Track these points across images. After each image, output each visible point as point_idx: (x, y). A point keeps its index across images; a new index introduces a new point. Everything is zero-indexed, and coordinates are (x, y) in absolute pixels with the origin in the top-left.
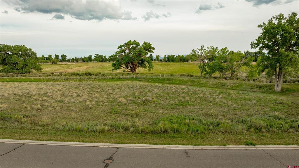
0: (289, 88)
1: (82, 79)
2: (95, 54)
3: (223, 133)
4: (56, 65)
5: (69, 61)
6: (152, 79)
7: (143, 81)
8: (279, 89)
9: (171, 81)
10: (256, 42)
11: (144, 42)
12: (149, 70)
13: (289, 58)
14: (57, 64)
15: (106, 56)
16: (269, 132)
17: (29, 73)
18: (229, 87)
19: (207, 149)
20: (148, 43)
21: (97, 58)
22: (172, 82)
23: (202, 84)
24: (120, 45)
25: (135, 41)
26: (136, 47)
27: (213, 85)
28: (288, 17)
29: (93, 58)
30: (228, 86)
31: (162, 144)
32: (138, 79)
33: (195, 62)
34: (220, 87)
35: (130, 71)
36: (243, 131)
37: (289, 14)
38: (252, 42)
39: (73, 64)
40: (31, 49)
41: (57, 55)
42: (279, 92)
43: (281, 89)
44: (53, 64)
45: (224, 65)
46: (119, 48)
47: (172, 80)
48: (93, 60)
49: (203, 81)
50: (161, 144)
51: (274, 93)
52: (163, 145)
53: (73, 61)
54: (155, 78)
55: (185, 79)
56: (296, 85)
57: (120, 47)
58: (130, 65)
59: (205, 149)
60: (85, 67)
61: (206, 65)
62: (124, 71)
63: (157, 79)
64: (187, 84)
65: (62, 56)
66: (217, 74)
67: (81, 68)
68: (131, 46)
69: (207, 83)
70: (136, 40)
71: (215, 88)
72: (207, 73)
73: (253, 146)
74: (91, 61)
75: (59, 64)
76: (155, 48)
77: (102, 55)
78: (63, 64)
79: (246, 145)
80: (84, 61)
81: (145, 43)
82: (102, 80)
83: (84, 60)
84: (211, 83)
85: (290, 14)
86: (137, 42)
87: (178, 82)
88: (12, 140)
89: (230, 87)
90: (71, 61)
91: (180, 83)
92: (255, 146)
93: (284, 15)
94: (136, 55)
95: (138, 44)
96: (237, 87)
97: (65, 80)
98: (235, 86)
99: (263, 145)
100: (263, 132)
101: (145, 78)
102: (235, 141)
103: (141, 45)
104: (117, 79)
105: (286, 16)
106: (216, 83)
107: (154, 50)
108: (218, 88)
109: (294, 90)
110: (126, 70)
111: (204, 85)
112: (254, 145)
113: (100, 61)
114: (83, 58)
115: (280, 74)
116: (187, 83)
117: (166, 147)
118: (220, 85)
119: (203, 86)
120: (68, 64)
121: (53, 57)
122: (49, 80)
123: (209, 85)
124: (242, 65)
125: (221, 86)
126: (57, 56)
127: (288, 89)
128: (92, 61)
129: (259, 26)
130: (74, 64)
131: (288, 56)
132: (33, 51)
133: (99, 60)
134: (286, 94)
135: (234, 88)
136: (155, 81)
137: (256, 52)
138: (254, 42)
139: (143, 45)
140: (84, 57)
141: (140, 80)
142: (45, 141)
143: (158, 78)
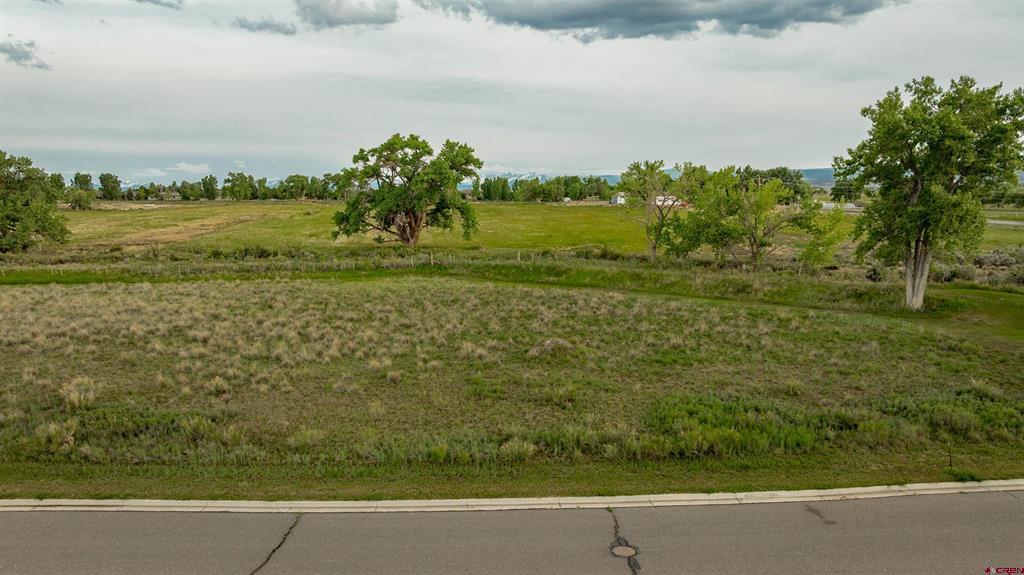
0: (946, 298)
1: (248, 271)
2: (230, 174)
3: (870, 447)
4: (88, 213)
5: (129, 196)
6: (494, 268)
7: (463, 275)
8: (917, 302)
9: (564, 277)
10: (850, 158)
11: (448, 141)
12: (467, 235)
13: (959, 212)
14: (90, 209)
15: (264, 180)
16: (990, 439)
17: (25, 247)
18: (760, 295)
19: (859, 497)
20: (462, 143)
21: (237, 188)
22: (567, 278)
23: (673, 284)
24: (362, 151)
25: (413, 138)
26: (417, 157)
27: (706, 287)
28: (946, 88)
29: (220, 186)
30: (756, 294)
31: (729, 492)
32: (445, 268)
33: (582, 203)
34: (731, 296)
35: (397, 240)
36: (923, 439)
37: (953, 81)
38: (836, 159)
39: (153, 210)
40: (28, 162)
41: (86, 176)
42: (918, 311)
43: (925, 300)
44: (74, 208)
45: (730, 222)
46: (356, 159)
47: (566, 272)
48: (220, 193)
49: (673, 276)
50: (724, 490)
51: (907, 313)
52: (733, 492)
53: (146, 198)
54: (504, 267)
55: (607, 269)
56: (957, 286)
57: (361, 156)
58: (401, 219)
59: (853, 497)
60: (211, 222)
61: (669, 221)
62: (379, 240)
63: (513, 271)
64: (621, 285)
65: (104, 179)
66: (705, 251)
67: (195, 224)
68: (399, 154)
69: (688, 282)
70: (416, 134)
71: (716, 298)
72: (671, 250)
73: (975, 484)
74: (214, 198)
75: (100, 210)
76: (482, 164)
77: (251, 178)
78: (115, 210)
79: (956, 481)
80: (186, 198)
81: (450, 146)
82: (319, 274)
83: (186, 193)
84: (698, 281)
85: (956, 81)
86: (420, 140)
87: (587, 280)
88: (245, 502)
89: (765, 295)
90: (138, 198)
91: (594, 282)
92: (983, 483)
93: (935, 82)
94: (425, 185)
95: (424, 149)
96: (786, 294)
97: (184, 274)
98: (778, 293)
99: (1001, 479)
100: (976, 442)
101: (469, 265)
102: (918, 470)
103: (437, 152)
104: (371, 269)
105: (944, 85)
106: (715, 284)
107: (479, 168)
108: (727, 299)
109: (962, 305)
110: (385, 235)
111: (676, 289)
112: (979, 481)
113: (246, 197)
114: (179, 184)
115: (922, 257)
116: (621, 282)
117: (744, 497)
118: (730, 289)
119: (674, 294)
120: (131, 210)
121: (68, 184)
122: (127, 275)
123: (693, 288)
124: (785, 223)
125: (735, 294)
126: (82, 181)
127: (943, 301)
128: (219, 198)
129: (865, 112)
130: (157, 209)
131: (956, 205)
132: (33, 166)
133: (243, 193)
134: (941, 318)
135: (777, 299)
136: (506, 275)
137: (772, 171)
138: (842, 160)
139: (443, 154)
140: (183, 183)
141: (453, 271)
142: (363, 499)
143: (515, 267)
